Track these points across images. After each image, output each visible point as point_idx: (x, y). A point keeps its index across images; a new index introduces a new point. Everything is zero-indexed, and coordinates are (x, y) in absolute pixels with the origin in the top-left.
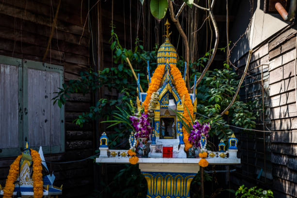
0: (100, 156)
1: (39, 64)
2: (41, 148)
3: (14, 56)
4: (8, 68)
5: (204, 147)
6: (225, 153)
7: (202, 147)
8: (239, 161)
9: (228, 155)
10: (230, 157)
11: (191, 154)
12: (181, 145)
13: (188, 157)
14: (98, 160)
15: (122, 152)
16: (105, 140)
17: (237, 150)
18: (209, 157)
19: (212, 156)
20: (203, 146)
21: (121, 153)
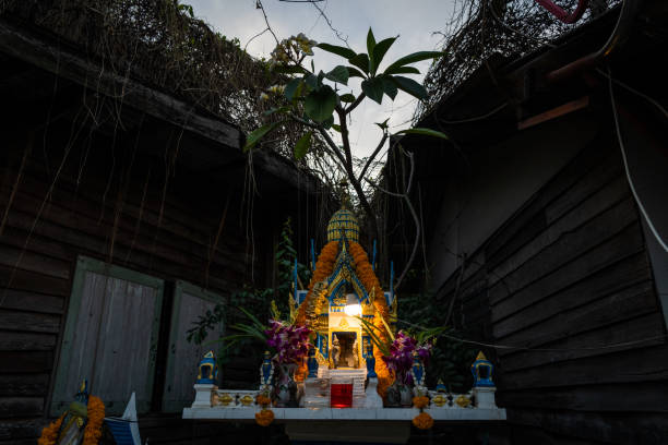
0: (195, 403)
1: (197, 289)
2: (134, 394)
3: (153, 275)
4: (141, 289)
5: (422, 383)
6: (468, 396)
7: (416, 383)
8: (502, 414)
9: (474, 401)
10: (480, 406)
11: (391, 399)
12: (371, 380)
13: (385, 406)
14: (187, 413)
15: (243, 394)
16: (209, 367)
17: (495, 389)
18: (433, 406)
19: (440, 403)
20: (419, 379)
21: (242, 397)
